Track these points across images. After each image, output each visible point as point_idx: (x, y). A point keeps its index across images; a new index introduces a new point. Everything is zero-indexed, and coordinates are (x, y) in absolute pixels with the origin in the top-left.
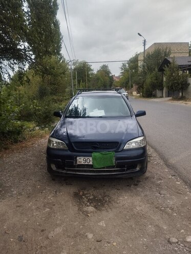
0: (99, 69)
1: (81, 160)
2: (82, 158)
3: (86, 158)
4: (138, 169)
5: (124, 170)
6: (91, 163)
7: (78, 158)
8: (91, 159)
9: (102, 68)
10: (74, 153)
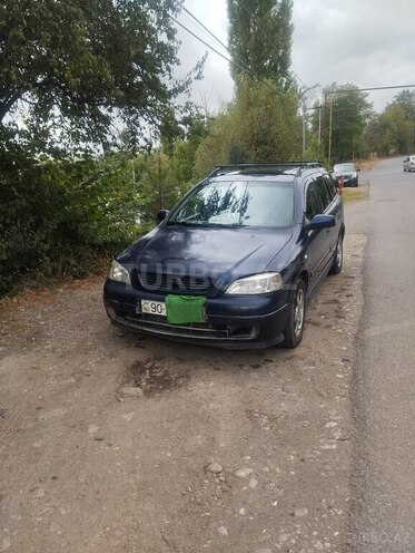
0: (390, 103)
1: (148, 306)
2: (150, 302)
3: (156, 303)
4: (253, 335)
5: (225, 334)
6: (164, 313)
7: (143, 302)
8: (163, 305)
9: (398, 100)
10: (139, 293)
